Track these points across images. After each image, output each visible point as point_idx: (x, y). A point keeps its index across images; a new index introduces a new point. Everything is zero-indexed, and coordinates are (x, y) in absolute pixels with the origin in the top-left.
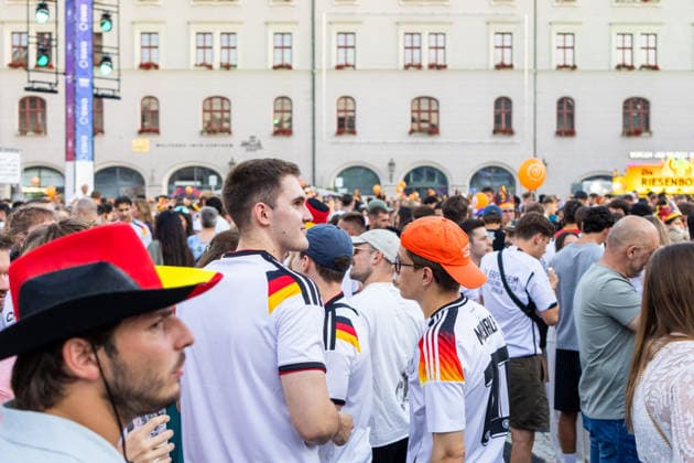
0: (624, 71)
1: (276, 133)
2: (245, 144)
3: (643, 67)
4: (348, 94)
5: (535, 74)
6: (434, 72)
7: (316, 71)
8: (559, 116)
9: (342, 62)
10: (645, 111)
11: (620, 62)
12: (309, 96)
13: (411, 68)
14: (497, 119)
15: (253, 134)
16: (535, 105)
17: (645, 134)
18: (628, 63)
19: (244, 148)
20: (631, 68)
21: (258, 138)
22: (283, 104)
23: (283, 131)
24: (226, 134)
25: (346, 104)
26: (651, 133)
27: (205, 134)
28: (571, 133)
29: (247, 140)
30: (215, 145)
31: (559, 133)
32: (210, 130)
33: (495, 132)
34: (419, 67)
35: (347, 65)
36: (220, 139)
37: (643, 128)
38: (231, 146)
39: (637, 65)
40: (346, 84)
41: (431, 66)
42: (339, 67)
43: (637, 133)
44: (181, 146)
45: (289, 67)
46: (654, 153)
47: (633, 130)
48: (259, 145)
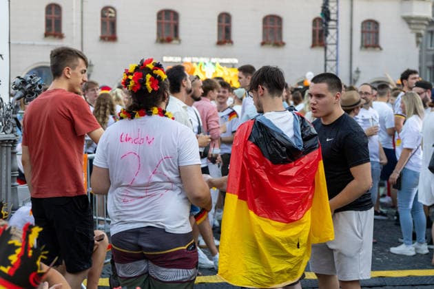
8: (103, 23)
10: (175, 22)
14: (48, 23)
16: (82, 12)
17: (174, 42)
26: (180, 41)
28: (113, 38)
31: (103, 38)
33: (47, 35)
37: (173, 37)
43: (169, 40)
46: (182, 58)
47: (165, 38)
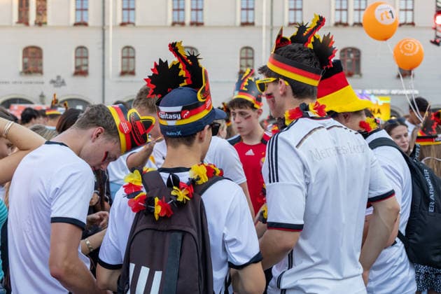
0: (340, 27)
1: (76, 74)
2: (53, 82)
3: (355, 24)
4: (129, 45)
5: (272, 30)
6: (195, 28)
7: (105, 28)
9: (126, 20)
10: (357, 58)
11: (338, 20)
12: (101, 46)
13: (177, 25)
15: (59, 74)
17: (356, 76)
18: (344, 21)
19: (52, 85)
20: (346, 25)
21: (63, 77)
22: (82, 52)
23: (81, 72)
24: (39, 74)
25: (128, 52)
26: (361, 75)
27: (23, 74)
29: (55, 79)
30: (31, 83)
32: (27, 71)
33: (240, 73)
34: (183, 24)
35: (129, 23)
36: (34, 78)
37: (355, 71)
38: (43, 83)
39: (351, 22)
40: (128, 37)
41: (192, 24)
42: (123, 24)
43: (351, 75)
44: (6, 82)
45: (86, 24)
46: (363, 90)
48: (63, 83)
